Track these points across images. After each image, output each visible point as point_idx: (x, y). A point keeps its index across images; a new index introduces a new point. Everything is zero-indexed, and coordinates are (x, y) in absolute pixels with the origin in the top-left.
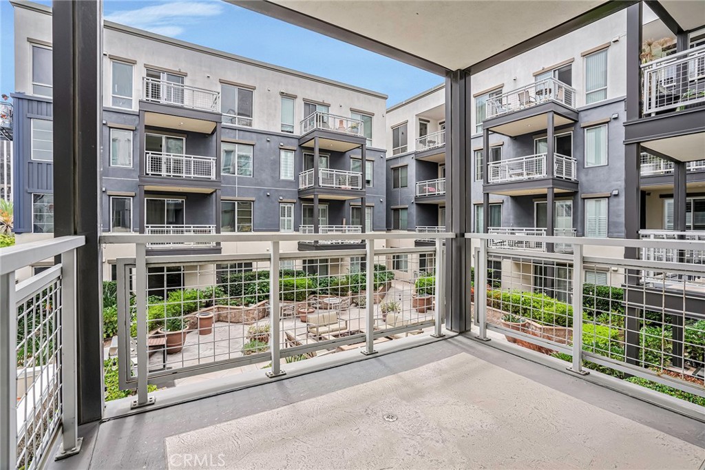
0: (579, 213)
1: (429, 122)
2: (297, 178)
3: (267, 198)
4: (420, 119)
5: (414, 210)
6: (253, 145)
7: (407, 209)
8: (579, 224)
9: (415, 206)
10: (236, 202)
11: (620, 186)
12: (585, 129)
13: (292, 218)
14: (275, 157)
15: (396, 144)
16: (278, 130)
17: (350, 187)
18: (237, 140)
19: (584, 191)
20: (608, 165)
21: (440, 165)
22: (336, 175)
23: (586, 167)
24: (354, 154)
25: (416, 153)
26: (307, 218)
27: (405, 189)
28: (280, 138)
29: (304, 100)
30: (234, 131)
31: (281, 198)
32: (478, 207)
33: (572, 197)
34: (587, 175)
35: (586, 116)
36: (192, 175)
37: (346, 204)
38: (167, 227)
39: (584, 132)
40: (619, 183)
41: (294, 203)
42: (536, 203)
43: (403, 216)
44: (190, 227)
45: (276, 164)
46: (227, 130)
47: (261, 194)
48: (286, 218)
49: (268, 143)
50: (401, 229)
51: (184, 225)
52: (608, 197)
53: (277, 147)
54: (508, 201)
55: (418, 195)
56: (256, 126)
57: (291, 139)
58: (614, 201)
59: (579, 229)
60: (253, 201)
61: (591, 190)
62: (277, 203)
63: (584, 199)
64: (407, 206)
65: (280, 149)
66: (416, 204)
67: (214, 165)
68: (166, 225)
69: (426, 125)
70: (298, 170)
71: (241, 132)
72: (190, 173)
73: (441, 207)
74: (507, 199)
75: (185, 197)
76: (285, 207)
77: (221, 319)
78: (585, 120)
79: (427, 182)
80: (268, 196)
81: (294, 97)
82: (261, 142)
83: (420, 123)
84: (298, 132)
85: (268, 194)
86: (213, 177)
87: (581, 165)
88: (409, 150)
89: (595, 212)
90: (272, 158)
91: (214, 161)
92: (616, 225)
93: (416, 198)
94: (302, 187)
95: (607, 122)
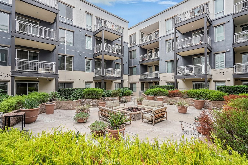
0: (212, 60)
1: (144, 33)
2: (93, 49)
3: (80, 56)
4: (141, 32)
5: (139, 67)
6: (73, 32)
7: (136, 67)
8: (212, 64)
9: (139, 65)
10: (65, 57)
11: (230, 47)
12: (215, 28)
13: (91, 66)
14: (83, 39)
15: (131, 42)
16: (85, 27)
17: (117, 53)
18: (66, 28)
19: (215, 51)
20: (225, 40)
21: (148, 50)
22: (111, 47)
23: (215, 42)
24: (116, 42)
25: (140, 45)
26: (97, 67)
27: (135, 59)
28: (85, 31)
29: (96, 17)
30: (64, 24)
31: (86, 57)
32: (167, 62)
33: (209, 54)
34: (215, 45)
35: (215, 22)
36: (43, 36)
37: (113, 62)
38: (29, 61)
39: (214, 29)
40: (230, 46)
41: (92, 60)
42: (193, 58)
43: (134, 69)
44: (42, 62)
45: (84, 42)
46: (61, 23)
47: (77, 54)
48: (88, 66)
49: (80, 32)
50: (133, 75)
51: (39, 61)
52: (225, 52)
53: (84, 34)
54: (181, 59)
55: (141, 60)
56: (75, 23)
57: (90, 32)
58: (228, 54)
59: (213, 66)
60: (73, 57)
61: (218, 50)
62: (84, 59)
63: (214, 54)
64: (136, 66)
65: (86, 35)
66: (140, 64)
67: (55, 33)
68: (28, 60)
69: (143, 35)
70: (93, 46)
71: (68, 25)
72: (42, 35)
73: (149, 66)
74: (181, 58)
75: (39, 51)
76: (87, 61)
77: (58, 108)
78: (214, 24)
79: (145, 55)
80: (80, 55)
81: (92, 15)
82: (77, 31)
83: (141, 34)
84: (94, 29)
85: (80, 54)
86: (54, 39)
87: (213, 41)
88: (137, 44)
89: (219, 59)
90: (82, 39)
91: (55, 32)
92: (229, 62)
93: (140, 62)
94: (95, 53)
95: (224, 24)
